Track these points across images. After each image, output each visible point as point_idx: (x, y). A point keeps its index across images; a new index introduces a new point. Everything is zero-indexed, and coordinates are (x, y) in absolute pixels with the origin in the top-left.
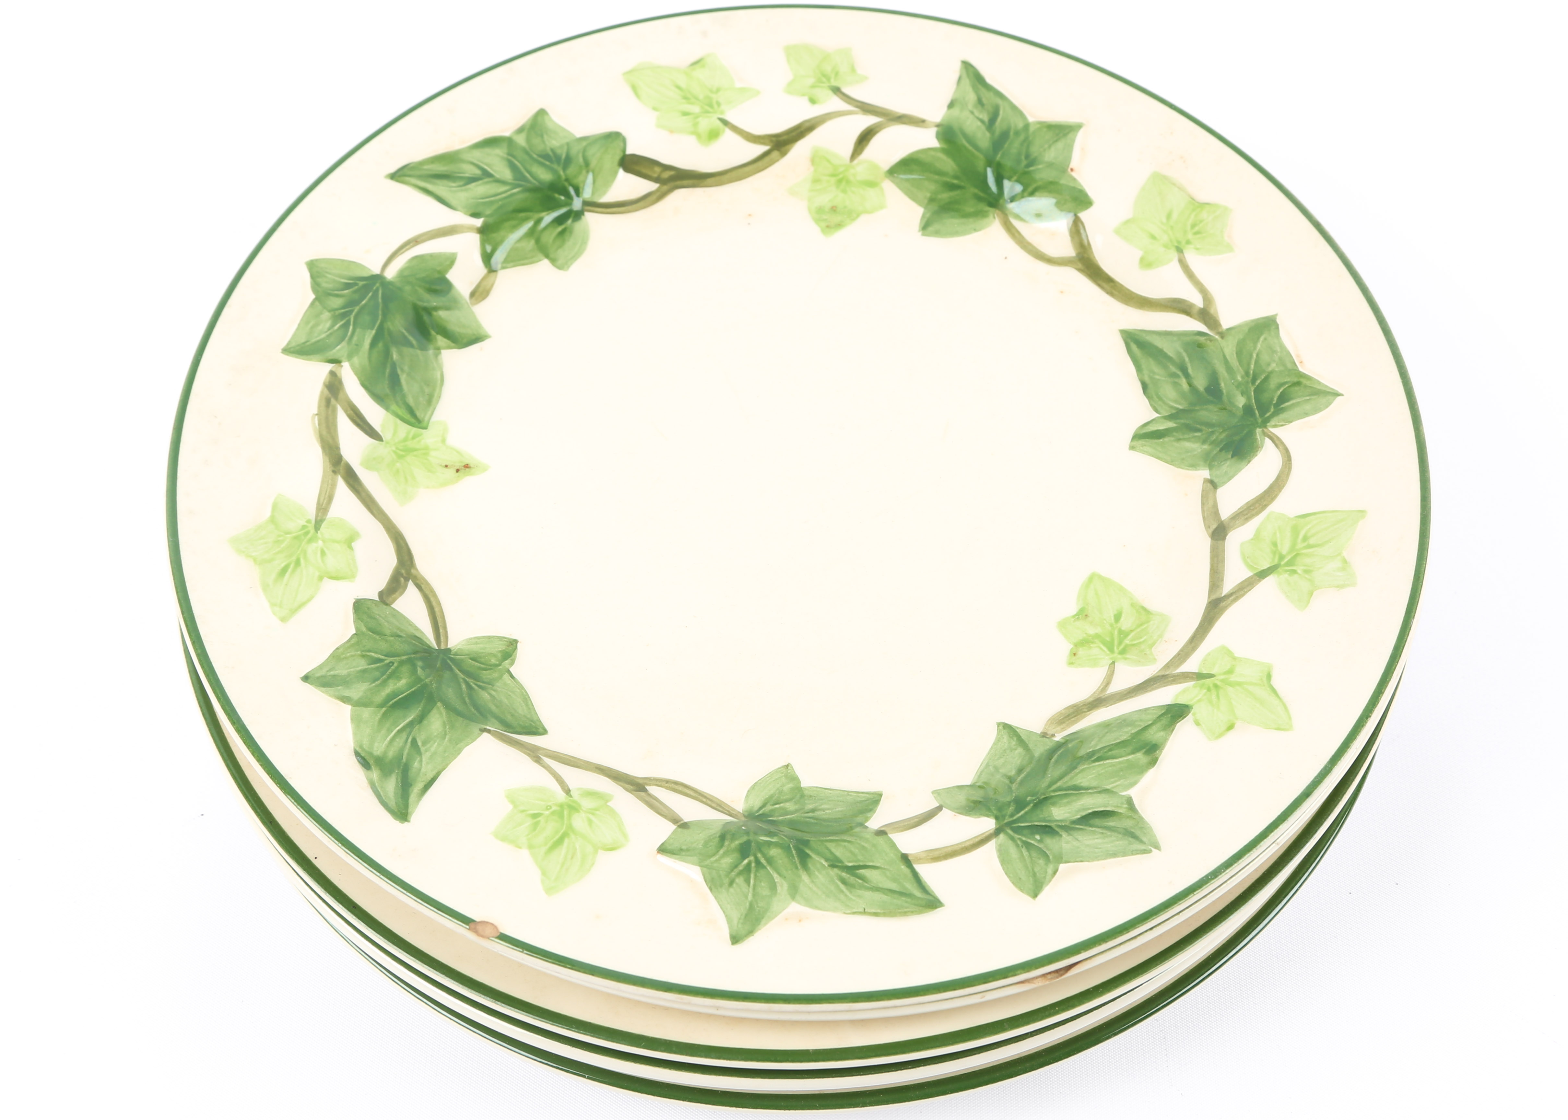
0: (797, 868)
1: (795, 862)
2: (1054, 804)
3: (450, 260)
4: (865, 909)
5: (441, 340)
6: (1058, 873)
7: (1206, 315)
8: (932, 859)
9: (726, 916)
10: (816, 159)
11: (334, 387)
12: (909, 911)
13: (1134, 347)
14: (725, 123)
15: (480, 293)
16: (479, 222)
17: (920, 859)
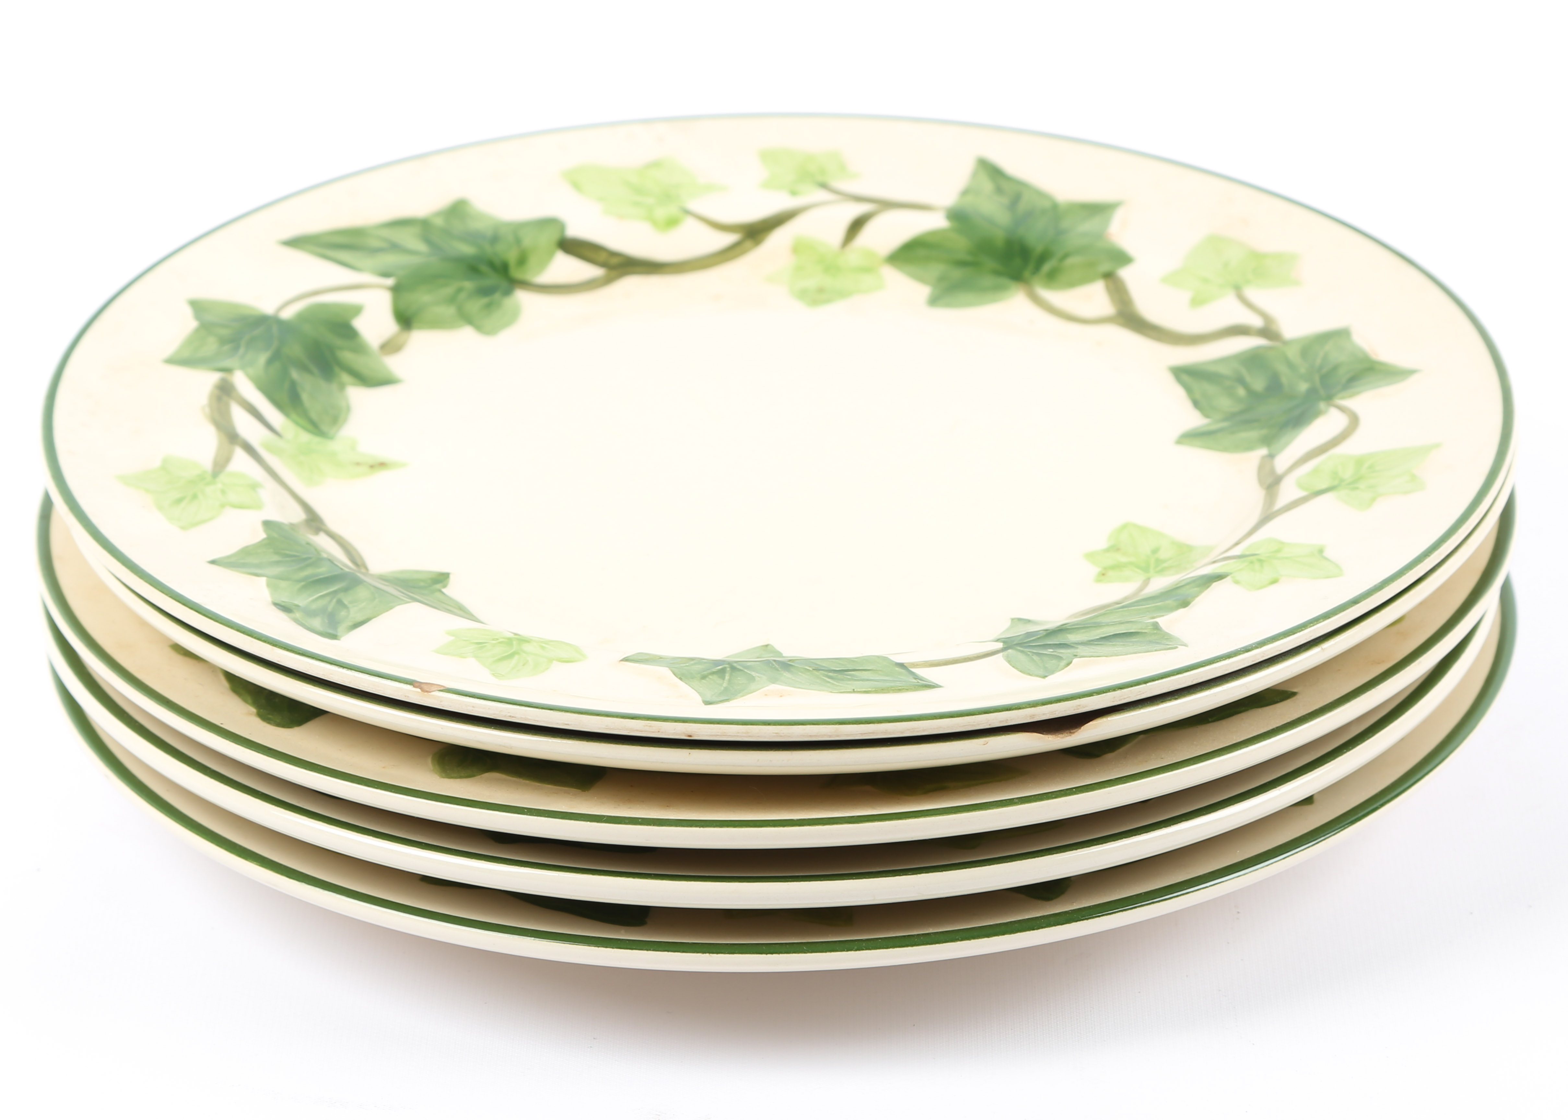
0: (778, 670)
1: (775, 667)
2: (1070, 633)
3: (357, 310)
4: (854, 690)
5: (345, 377)
6: (1071, 665)
7: (1268, 332)
8: (930, 665)
9: (698, 693)
10: (798, 248)
11: (225, 390)
12: (904, 689)
13: (1185, 378)
14: (688, 212)
15: (390, 347)
16: (390, 282)
17: (917, 665)
